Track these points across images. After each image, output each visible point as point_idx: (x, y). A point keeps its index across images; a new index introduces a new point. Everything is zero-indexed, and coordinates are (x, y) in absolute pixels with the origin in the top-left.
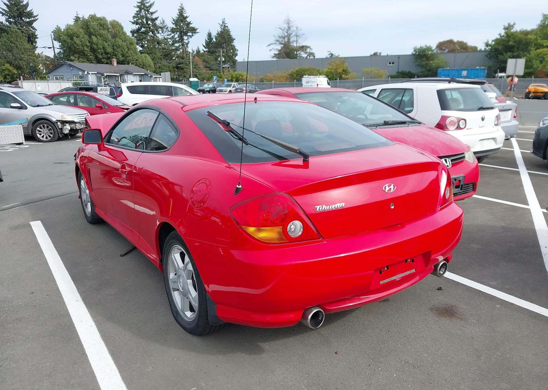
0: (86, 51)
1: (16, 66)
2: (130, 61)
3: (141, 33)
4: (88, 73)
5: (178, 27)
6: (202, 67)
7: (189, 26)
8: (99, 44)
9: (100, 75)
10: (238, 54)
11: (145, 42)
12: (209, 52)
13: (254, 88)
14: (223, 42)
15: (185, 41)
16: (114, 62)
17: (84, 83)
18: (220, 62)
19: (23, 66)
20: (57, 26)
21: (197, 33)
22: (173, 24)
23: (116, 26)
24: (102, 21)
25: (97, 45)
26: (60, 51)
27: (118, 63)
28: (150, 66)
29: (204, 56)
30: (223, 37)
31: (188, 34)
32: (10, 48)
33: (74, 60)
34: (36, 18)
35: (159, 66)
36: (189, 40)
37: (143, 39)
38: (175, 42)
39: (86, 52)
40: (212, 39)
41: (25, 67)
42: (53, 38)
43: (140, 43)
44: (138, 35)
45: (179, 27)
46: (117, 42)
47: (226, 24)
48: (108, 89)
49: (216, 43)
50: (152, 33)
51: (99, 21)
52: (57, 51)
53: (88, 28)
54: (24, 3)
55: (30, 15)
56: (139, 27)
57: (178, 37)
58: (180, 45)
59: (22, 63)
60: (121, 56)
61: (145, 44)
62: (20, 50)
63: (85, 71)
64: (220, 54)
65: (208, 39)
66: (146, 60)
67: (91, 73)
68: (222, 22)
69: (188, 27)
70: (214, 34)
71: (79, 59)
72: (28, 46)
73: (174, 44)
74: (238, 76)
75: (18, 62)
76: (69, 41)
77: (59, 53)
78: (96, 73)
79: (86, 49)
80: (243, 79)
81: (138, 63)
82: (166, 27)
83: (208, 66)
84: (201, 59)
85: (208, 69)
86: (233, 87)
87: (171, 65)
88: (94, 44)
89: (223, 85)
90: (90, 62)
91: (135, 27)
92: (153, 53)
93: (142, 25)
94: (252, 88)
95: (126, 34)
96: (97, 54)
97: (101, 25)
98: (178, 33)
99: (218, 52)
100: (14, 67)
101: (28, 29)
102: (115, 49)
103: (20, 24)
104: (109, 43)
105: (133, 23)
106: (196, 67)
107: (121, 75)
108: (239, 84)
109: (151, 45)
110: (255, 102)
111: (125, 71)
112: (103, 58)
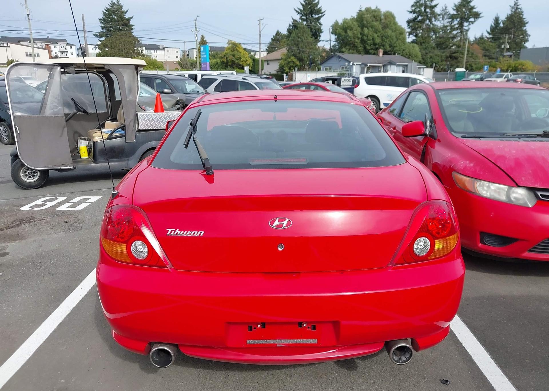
0: (357, 42)
1: (299, 58)
2: (396, 51)
3: (418, 22)
4: (353, 64)
5: (459, 13)
6: (480, 55)
7: (472, 11)
8: (369, 36)
9: (363, 66)
10: (529, 40)
11: (419, 31)
12: (493, 38)
13: (532, 79)
14: (511, 27)
15: (464, 28)
16: (381, 52)
17: (349, 74)
18: (503, 49)
19: (305, 58)
20: (336, 21)
21: (481, 17)
22: (454, 10)
23: (389, 16)
24: (376, 13)
25: (368, 37)
26: (335, 44)
27: (385, 53)
28: (416, 56)
29: (485, 44)
30: (512, 20)
31: (470, 20)
32: (297, 42)
33: (345, 51)
34: (324, 13)
35: (430, 56)
36: (470, 26)
37: (418, 28)
38: (453, 29)
39: (356, 44)
40: (499, 24)
41: (306, 59)
42: (331, 32)
43: (414, 33)
44: (414, 24)
45: (461, 12)
46: (387, 32)
47: (520, 5)
48: (351, 80)
49: (503, 28)
50: (429, 21)
51: (373, 13)
52: (333, 43)
53: (362, 21)
54: (316, 1)
55: (319, 11)
56: (415, 16)
57: (458, 24)
58: (458, 33)
59: (305, 56)
60: (388, 47)
61: (419, 33)
62: (304, 44)
63: (351, 62)
64: (505, 40)
65: (494, 25)
66: (413, 49)
67: (355, 63)
68: (514, 3)
69: (470, 12)
70: (503, 18)
71: (349, 50)
72: (311, 40)
73: (452, 32)
74: (517, 65)
75: (302, 55)
76: (343, 34)
77: (334, 46)
78: (360, 63)
79: (357, 40)
80: (523, 69)
81: (404, 53)
82: (448, 14)
83: (488, 54)
84: (481, 46)
85: (487, 58)
86: (505, 78)
87: (444, 54)
88: (365, 36)
89: (494, 76)
90: (359, 53)
91: (412, 16)
92: (427, 42)
93: (420, 13)
94: (530, 79)
95: (398, 24)
96: (366, 45)
97: (374, 17)
98: (458, 20)
99: (503, 38)
100: (297, 59)
101: (316, 25)
102: (383, 39)
103: (310, 20)
104: (379, 34)
105: (411, 12)
106: (473, 55)
107: (384, 66)
108: (513, 75)
109: (426, 34)
110: (275, 101)
111: (388, 62)
112: (372, 49)
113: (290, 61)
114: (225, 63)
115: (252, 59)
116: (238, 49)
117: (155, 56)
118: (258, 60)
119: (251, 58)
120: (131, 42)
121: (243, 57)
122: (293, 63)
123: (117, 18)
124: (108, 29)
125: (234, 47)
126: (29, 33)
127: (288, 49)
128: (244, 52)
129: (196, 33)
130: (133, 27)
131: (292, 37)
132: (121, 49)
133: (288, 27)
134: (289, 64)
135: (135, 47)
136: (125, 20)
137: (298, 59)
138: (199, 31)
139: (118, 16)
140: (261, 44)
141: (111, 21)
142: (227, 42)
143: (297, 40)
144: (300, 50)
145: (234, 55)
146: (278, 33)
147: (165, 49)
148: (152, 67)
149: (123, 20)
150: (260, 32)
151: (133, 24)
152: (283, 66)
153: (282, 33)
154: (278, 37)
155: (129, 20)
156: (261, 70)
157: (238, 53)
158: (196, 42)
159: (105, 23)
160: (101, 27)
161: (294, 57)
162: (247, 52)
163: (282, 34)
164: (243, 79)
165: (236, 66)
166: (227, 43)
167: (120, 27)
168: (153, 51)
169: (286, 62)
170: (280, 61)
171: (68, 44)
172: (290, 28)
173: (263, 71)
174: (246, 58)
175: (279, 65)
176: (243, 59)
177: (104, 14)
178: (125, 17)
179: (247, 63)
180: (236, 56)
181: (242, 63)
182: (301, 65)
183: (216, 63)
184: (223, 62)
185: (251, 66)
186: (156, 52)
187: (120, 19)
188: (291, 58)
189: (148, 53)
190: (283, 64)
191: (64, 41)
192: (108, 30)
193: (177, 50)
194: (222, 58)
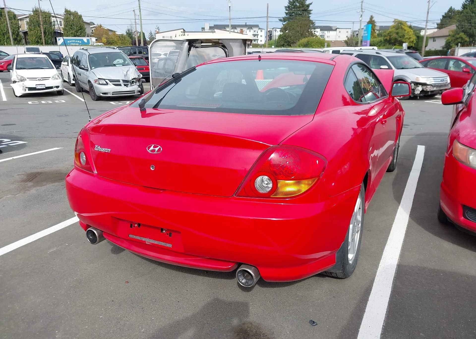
1: (469, 34)
32: (469, 18)
113: (458, 37)
114: (388, 41)
115: (417, 36)
116: (403, 27)
117: (327, 36)
118: (423, 37)
119: (415, 35)
120: (306, 24)
121: (407, 35)
122: (461, 39)
123: (299, 5)
124: (290, 14)
125: (400, 25)
126: (229, 21)
127: (458, 26)
128: (409, 30)
129: (361, 14)
130: (311, 12)
131: (465, 12)
132: (297, 31)
133: (464, 2)
134: (457, 40)
135: (309, 29)
136: (305, 7)
137: (467, 35)
138: (364, 11)
139: (300, 3)
140: (428, 21)
141: (294, 8)
142: (393, 20)
143: (470, 15)
144: (471, 25)
145: (397, 33)
146: (451, 10)
147: (337, 29)
148: (320, 45)
149: (304, 6)
150: (428, 10)
151: (311, 9)
152: (450, 42)
153: (455, 9)
154: (450, 14)
155: (308, 6)
156: (424, 46)
157: (402, 31)
158: (360, 22)
159: (289, 10)
160: (286, 13)
161: (463, 33)
162: (412, 29)
163: (455, 11)
164: (377, 53)
165: (398, 43)
166: (393, 22)
167: (300, 12)
168: (326, 32)
169: (454, 38)
170: (447, 38)
171: (259, 28)
172: (466, 3)
173: (427, 48)
174: (409, 35)
175: (446, 42)
176: (406, 36)
177: (289, 2)
178: (306, 3)
179: (410, 40)
180: (400, 34)
181: (405, 40)
182: (470, 41)
183: (380, 41)
184: (386, 39)
185: (414, 43)
186: (329, 33)
187: (301, 5)
188: (460, 34)
189: (322, 34)
190: (450, 41)
191: (257, 26)
192: (290, 16)
193: (347, 30)
194: (386, 36)
